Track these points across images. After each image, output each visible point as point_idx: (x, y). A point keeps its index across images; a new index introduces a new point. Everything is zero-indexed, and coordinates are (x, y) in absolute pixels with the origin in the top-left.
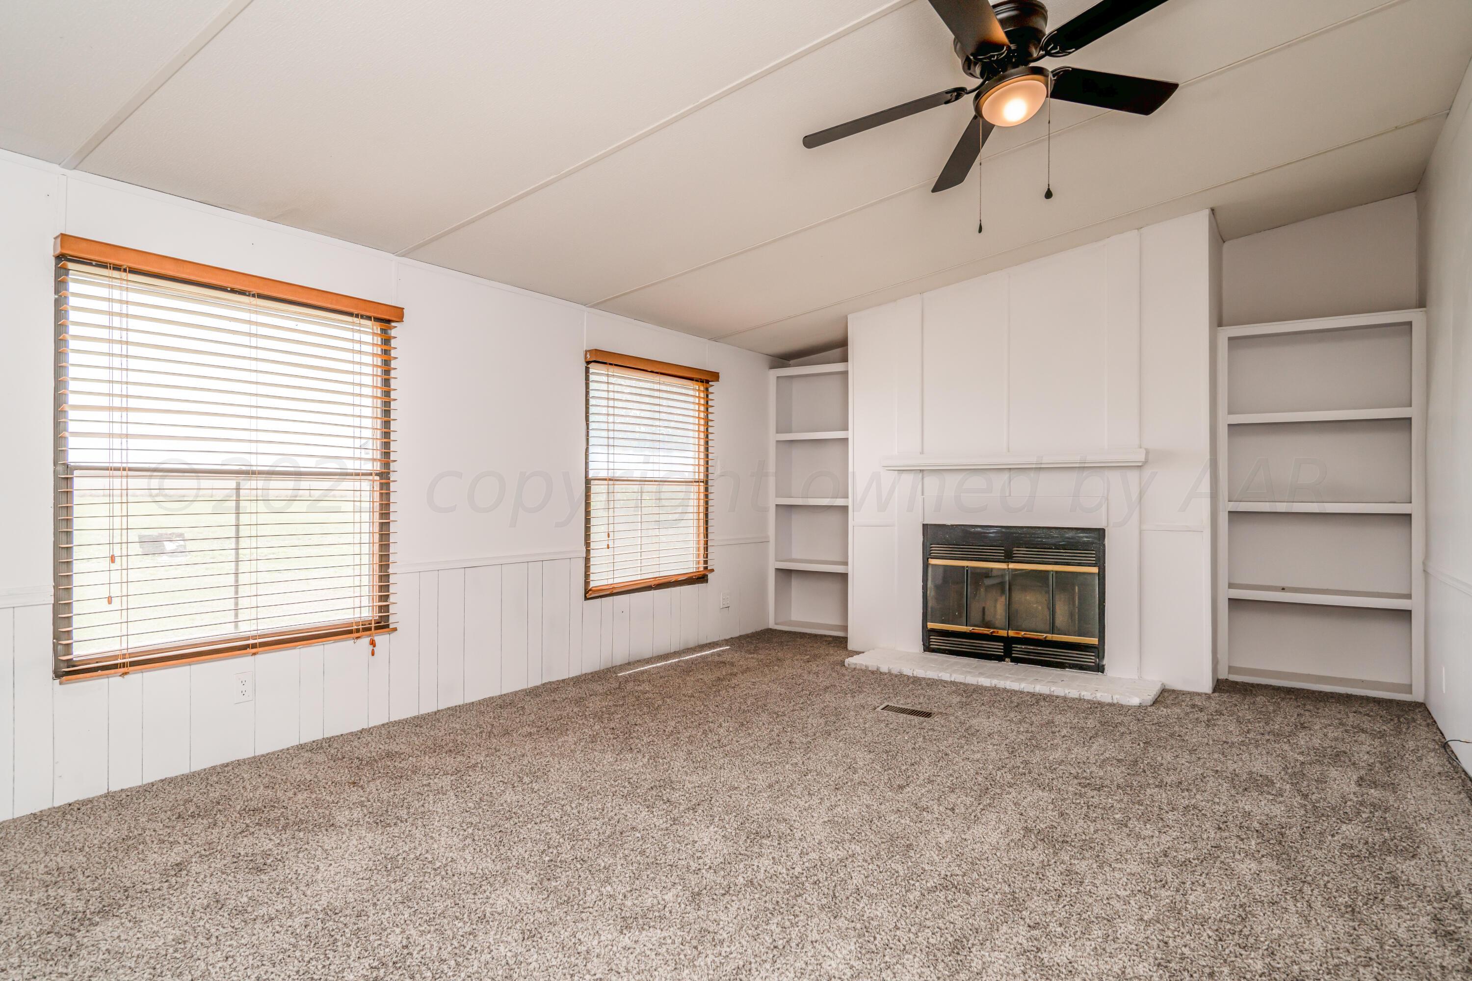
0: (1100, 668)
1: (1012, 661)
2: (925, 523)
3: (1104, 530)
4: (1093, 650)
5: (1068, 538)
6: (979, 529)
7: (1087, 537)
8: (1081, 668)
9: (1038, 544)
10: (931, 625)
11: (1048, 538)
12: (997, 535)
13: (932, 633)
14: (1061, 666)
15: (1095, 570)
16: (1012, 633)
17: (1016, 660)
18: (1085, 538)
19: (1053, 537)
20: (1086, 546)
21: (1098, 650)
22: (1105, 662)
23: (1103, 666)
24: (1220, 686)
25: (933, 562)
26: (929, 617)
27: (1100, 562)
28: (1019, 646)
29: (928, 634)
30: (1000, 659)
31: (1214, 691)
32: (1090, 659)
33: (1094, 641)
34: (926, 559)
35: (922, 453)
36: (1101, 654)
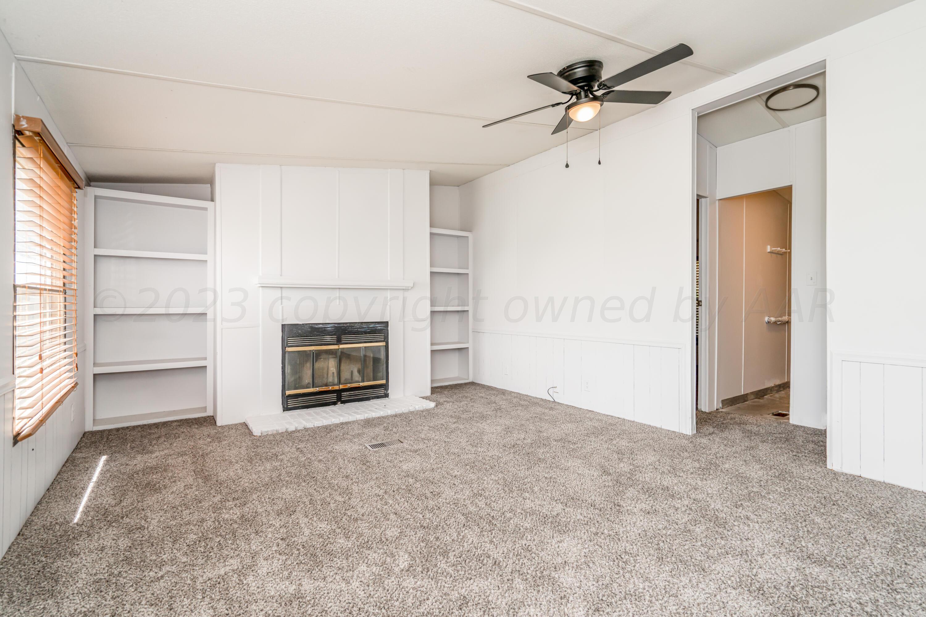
0: (386, 396)
1: (341, 403)
2: (283, 324)
3: (387, 322)
4: (384, 387)
5: (371, 328)
6: (321, 326)
7: (380, 327)
8: (378, 397)
9: (356, 332)
10: (288, 393)
11: (361, 328)
12: (333, 328)
13: (289, 398)
14: (368, 399)
15: (383, 344)
16: (341, 387)
17: (344, 402)
18: (379, 327)
19: (363, 328)
20: (380, 331)
21: (385, 386)
22: (389, 391)
23: (388, 394)
24: (434, 390)
25: (289, 349)
26: (286, 388)
27: (386, 340)
28: (345, 393)
29: (286, 399)
30: (335, 403)
31: (431, 394)
32: (382, 391)
33: (384, 382)
34: (284, 348)
35: (281, 275)
36: (387, 388)
